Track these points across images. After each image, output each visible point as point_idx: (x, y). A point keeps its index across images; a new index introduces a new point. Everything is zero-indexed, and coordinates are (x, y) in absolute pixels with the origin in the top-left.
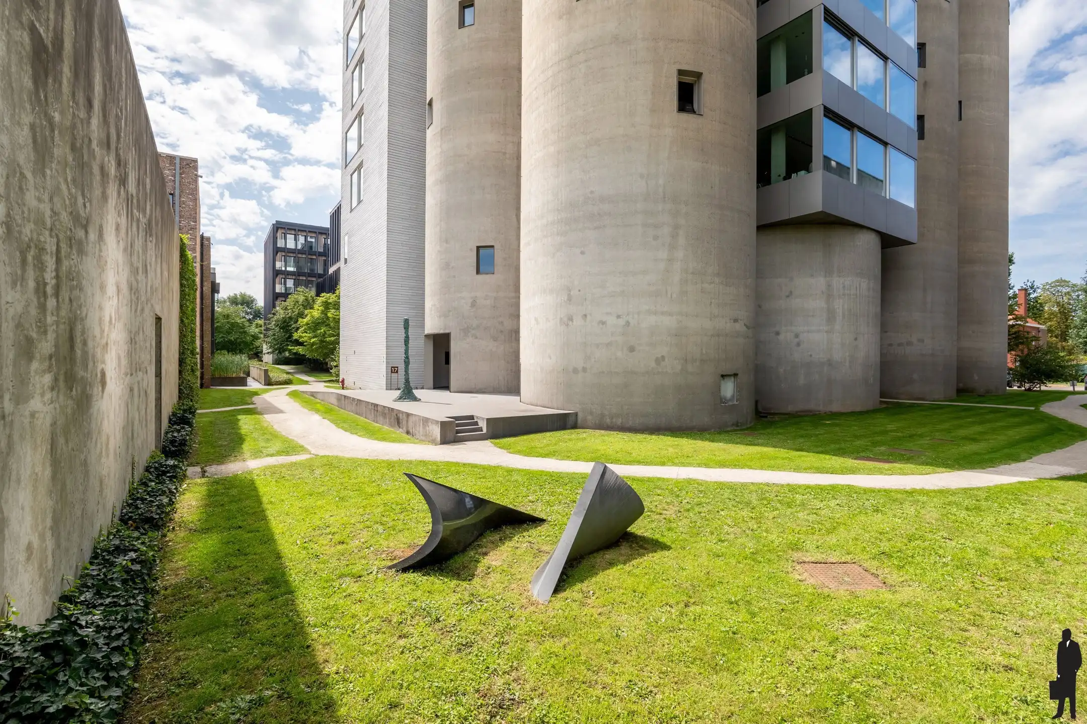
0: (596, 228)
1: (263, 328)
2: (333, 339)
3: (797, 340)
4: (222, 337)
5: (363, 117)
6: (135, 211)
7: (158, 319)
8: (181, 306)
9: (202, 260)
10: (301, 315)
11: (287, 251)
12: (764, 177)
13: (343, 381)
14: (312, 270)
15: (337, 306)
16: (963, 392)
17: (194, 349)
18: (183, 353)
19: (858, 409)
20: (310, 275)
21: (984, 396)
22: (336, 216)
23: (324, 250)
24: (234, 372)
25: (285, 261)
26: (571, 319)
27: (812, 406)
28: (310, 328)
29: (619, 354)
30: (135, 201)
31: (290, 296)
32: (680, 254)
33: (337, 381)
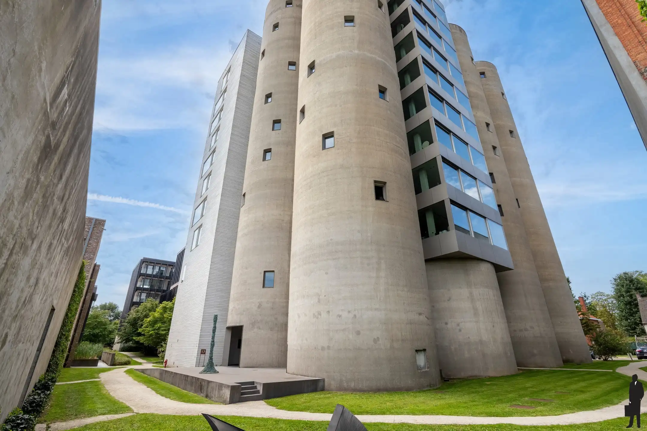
0: (334, 259)
1: (118, 325)
2: (164, 332)
3: (458, 328)
4: (89, 331)
5: (206, 202)
6: (63, 239)
7: (53, 310)
8: (69, 305)
9: (91, 278)
10: (147, 316)
11: (147, 276)
12: (424, 233)
13: (166, 362)
14: (160, 288)
15: (172, 309)
16: (567, 362)
17: (69, 335)
18: (61, 338)
19: (506, 374)
20: (158, 291)
21: (580, 364)
22: (181, 256)
23: (170, 275)
24: (90, 356)
25: (144, 282)
26: (320, 314)
27: (476, 373)
28: (150, 325)
29: (351, 336)
30: (65, 233)
31: (141, 304)
32: (382, 274)
33: (162, 362)
